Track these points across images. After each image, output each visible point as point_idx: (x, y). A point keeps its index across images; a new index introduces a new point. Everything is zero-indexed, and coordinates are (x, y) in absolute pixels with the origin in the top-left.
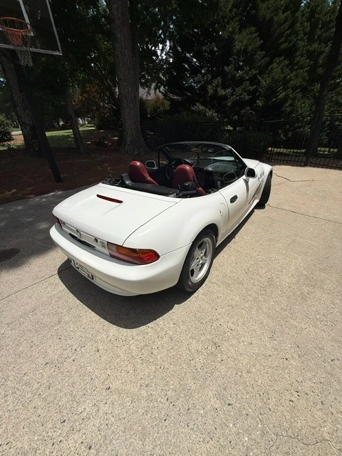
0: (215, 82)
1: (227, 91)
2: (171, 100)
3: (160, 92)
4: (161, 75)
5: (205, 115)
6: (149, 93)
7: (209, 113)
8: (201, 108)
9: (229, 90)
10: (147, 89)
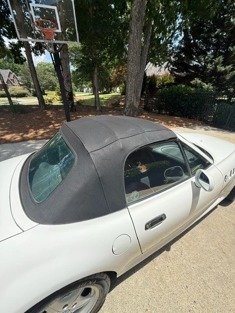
0: (216, 60)
1: (227, 67)
2: (175, 75)
3: (169, 70)
4: (172, 57)
5: (202, 87)
6: (160, 70)
7: (205, 86)
8: (199, 82)
9: (230, 66)
10: (159, 68)
